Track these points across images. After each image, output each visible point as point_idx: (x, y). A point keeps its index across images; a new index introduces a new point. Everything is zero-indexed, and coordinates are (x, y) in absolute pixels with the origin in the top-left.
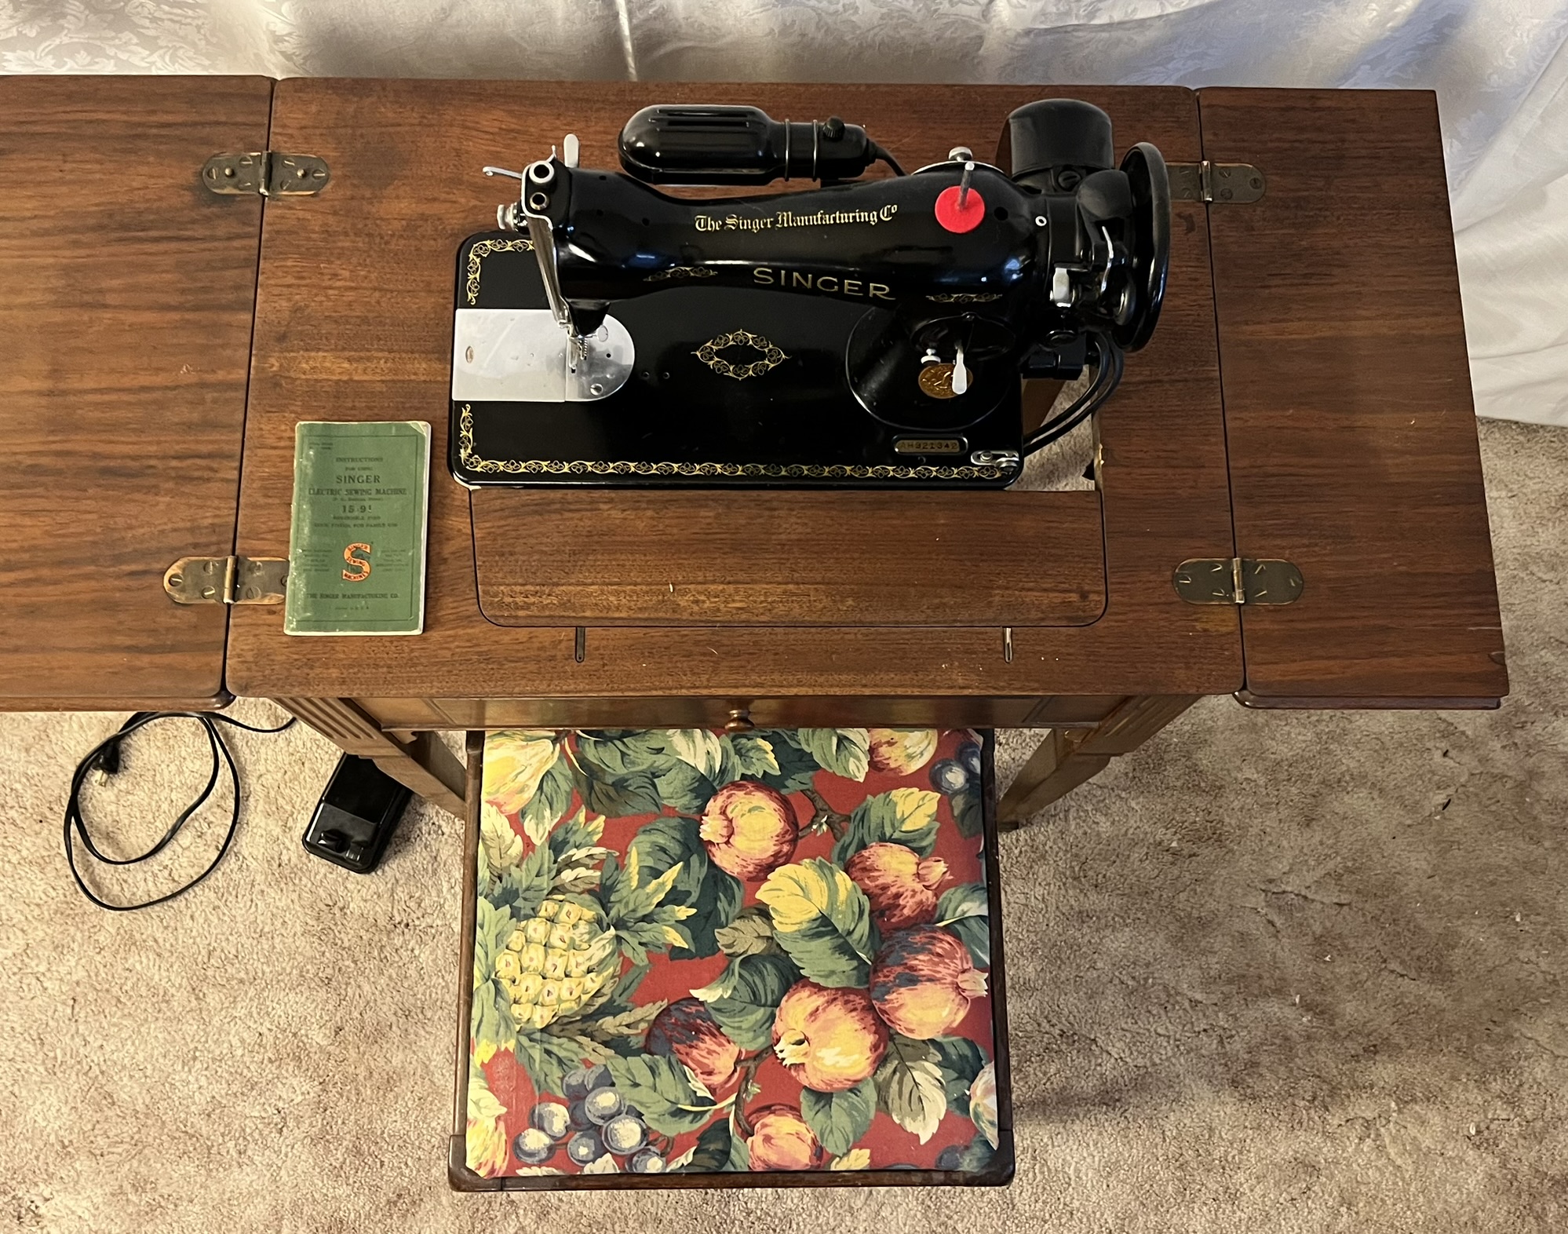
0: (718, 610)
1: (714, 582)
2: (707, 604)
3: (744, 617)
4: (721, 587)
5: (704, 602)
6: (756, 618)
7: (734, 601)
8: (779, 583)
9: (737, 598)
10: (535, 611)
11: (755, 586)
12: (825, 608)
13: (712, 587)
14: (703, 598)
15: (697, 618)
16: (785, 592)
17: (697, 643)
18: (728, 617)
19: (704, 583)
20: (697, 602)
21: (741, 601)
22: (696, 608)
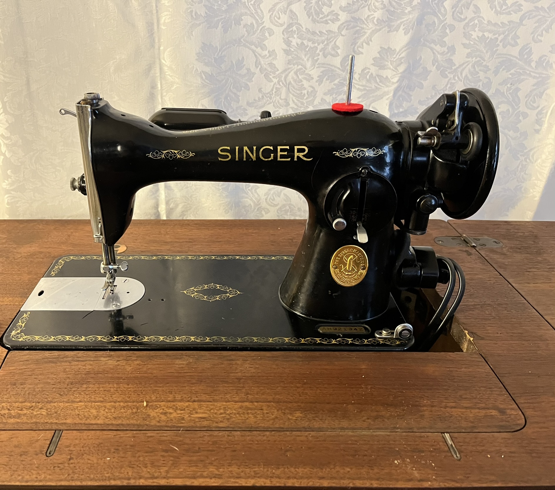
0: (183, 419)
1: (181, 401)
2: (174, 415)
3: (205, 423)
4: (187, 404)
5: (171, 413)
6: (215, 425)
7: (197, 413)
8: (236, 402)
9: (199, 411)
10: (25, 419)
11: (216, 404)
12: (277, 418)
13: (180, 404)
14: (171, 411)
15: (164, 424)
16: (241, 407)
17: (160, 442)
18: (192, 424)
19: (173, 401)
20: (165, 414)
21: (203, 413)
22: (163, 418)
